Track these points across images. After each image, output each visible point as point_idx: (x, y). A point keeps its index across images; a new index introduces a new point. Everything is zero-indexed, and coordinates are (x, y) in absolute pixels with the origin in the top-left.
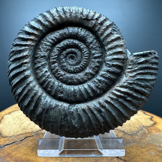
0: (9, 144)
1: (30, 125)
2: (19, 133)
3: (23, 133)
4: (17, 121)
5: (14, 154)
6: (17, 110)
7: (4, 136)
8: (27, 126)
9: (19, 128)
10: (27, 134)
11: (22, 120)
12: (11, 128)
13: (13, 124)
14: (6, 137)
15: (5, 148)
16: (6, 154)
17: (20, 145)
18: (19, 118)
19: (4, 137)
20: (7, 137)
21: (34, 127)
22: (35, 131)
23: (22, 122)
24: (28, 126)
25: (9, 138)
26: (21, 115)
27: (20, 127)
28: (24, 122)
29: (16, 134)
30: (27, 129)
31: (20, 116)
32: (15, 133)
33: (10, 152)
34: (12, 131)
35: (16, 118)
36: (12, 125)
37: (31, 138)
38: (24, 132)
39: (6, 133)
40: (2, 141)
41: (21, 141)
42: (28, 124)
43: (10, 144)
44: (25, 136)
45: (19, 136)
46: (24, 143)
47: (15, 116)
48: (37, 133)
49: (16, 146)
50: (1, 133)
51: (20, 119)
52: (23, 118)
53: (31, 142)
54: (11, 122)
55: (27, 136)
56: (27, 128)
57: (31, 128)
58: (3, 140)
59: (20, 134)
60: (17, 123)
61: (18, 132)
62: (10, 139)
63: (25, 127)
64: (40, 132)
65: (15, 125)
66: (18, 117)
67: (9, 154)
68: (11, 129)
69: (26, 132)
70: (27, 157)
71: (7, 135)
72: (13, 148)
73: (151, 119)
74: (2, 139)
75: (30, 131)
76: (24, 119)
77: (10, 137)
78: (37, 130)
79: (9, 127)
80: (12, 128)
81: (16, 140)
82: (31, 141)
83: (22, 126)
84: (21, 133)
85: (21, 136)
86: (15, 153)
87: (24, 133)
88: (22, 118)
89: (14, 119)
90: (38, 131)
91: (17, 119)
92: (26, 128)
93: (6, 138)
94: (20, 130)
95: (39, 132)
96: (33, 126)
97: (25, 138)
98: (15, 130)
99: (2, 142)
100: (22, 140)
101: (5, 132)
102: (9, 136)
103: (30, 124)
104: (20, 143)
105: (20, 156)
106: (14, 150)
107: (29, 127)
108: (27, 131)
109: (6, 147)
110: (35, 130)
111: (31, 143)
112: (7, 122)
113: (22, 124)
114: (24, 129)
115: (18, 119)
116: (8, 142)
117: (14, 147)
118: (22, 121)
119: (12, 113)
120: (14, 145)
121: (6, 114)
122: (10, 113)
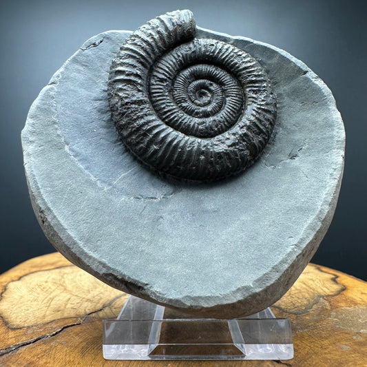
0: (28, 344)
1: (69, 302)
2: (48, 319)
3: (56, 318)
4: (38, 294)
5: (41, 362)
6: (36, 272)
8: (64, 305)
9: (46, 308)
10: (67, 321)
12: (28, 310)
15: (19, 351)
18: (42, 287)
19: (14, 329)
20: (21, 328)
21: (79, 304)
22: (83, 313)
23: (51, 296)
24: (66, 305)
25: (27, 331)
26: (46, 282)
27: (49, 307)
28: (55, 297)
29: (40, 321)
30: (63, 310)
31: (44, 284)
32: (38, 320)
33: (33, 359)
34: (31, 315)
35: (36, 287)
36: (28, 303)
37: (77, 329)
38: (59, 315)
39: (18, 320)
40: (10, 337)
41: (53, 335)
42: (65, 299)
43: (30, 343)
44: (62, 324)
45: (49, 326)
46: (60, 339)
47: (34, 283)
49: (44, 347)
50: (6, 320)
51: (45, 290)
52: (53, 288)
53: (77, 338)
54: (26, 297)
56: (65, 307)
57: (72, 308)
59: (51, 322)
60: (40, 298)
61: (44, 317)
62: (30, 331)
63: (59, 307)
64: (94, 315)
65: (36, 303)
66: (39, 286)
67: (30, 363)
68: (27, 312)
71: (22, 324)
72: (39, 351)
74: (11, 334)
75: (73, 314)
76: (54, 291)
77: (28, 327)
78: (88, 312)
79: (23, 308)
81: (43, 333)
82: (77, 335)
83: (52, 303)
84: (52, 319)
85: (54, 325)
88: (50, 288)
89: (32, 290)
90: (89, 314)
91: (39, 290)
92: (62, 308)
93: (19, 331)
94: (48, 312)
95: (91, 315)
96: (77, 303)
97: (62, 329)
98: (38, 314)
100: (56, 333)
101: (16, 318)
102: (26, 325)
103: (69, 299)
104: (53, 339)
107: (69, 306)
108: (66, 315)
110: (83, 311)
112: (16, 296)
113: (52, 299)
114: (59, 311)
116: (24, 339)
117: (40, 348)
118: (50, 294)
119: (26, 278)
120: (40, 345)
121: (13, 281)
122: (20, 278)
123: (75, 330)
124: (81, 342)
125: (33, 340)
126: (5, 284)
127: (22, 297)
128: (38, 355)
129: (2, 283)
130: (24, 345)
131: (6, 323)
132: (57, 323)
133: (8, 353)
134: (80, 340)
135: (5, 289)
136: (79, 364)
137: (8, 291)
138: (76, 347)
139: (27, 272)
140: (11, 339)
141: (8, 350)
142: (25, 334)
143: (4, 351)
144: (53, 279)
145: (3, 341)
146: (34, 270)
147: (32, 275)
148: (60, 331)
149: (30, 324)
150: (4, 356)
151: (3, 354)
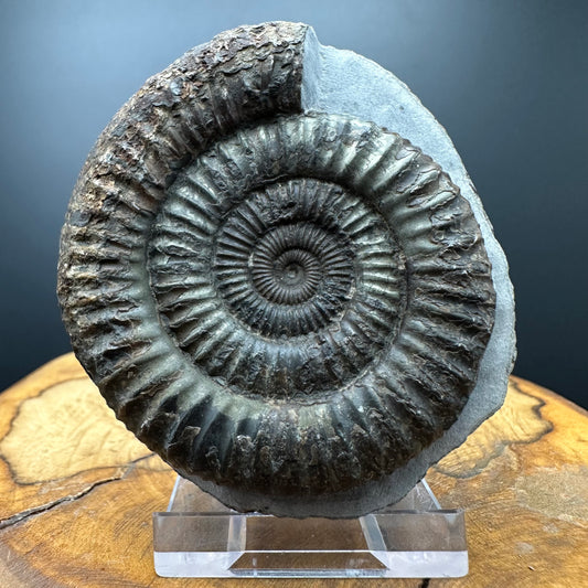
0: (40, 511)
1: (109, 439)
2: (73, 469)
3: (85, 468)
4: (65, 422)
5: (56, 544)
6: (66, 381)
7: (25, 481)
8: (99, 444)
9: (72, 449)
10: (100, 473)
11: (83, 421)
12: (46, 451)
13: (53, 436)
14: (29, 484)
15: (27, 523)
16: (33, 544)
17: (76, 513)
18: (71, 411)
19: (23, 485)
20: (32, 484)
21: (121, 445)
22: (126, 460)
23: (83, 427)
24: (103, 442)
25: (41, 489)
26: (79, 400)
27: (76, 446)
28: (89, 427)
29: (62, 473)
30: (98, 453)
31: (75, 404)
33: (45, 538)
34: (48, 461)
35: (64, 410)
36: (49, 438)
37: (113, 487)
38: (89, 464)
39: (31, 469)
40: (17, 498)
41: (79, 497)
42: (102, 433)
43: (44, 510)
44: (93, 478)
45: (73, 481)
46: (88, 504)
47: (61, 403)
48: (134, 469)
49: (63, 518)
50: (14, 469)
51: (75, 415)
53: (112, 504)
54: (45, 427)
55: (100, 482)
56: (101, 448)
57: (112, 450)
58: (20, 497)
59: (78, 474)
60: (65, 432)
61: (68, 464)
62: (45, 491)
63: (93, 447)
64: (141, 463)
65: (59, 439)
66: (68, 407)
67: (41, 544)
68: (47, 455)
69: (96, 466)
70: (99, 557)
71: (35, 477)
72: (55, 525)
73: (536, 411)
74: (19, 493)
75: (110, 463)
76: (88, 417)
77: (44, 482)
78: (134, 457)
79: (40, 448)
80: (50, 452)
81: (64, 494)
82: (113, 499)
83: (83, 441)
84: (79, 470)
85: (81, 480)
86: (61, 542)
87: (90, 467)
88: (83, 412)
89: (55, 416)
90: (135, 462)
91: (67, 414)
92: (96, 449)
93: (29, 489)
94: (73, 459)
95: (138, 464)
96: (120, 441)
97: (92, 488)
98: (60, 459)
99: (17, 504)
100: (83, 495)
101: (28, 466)
102: (40, 479)
103: (109, 433)
104: (78, 504)
105: (76, 553)
106: (56, 531)
107: (107, 445)
108: (100, 463)
109: (33, 519)
110: (126, 456)
111: (111, 507)
112: (32, 427)
113: (83, 433)
114: (90, 455)
115: (71, 415)
116: (36, 504)
117: (57, 519)
118: (81, 424)
119: (50, 393)
120: (57, 514)
121: (30, 398)
122: (41, 393)
123: (112, 490)
124: (117, 512)
125: (48, 505)
126: (18, 403)
127: (40, 427)
128: (53, 530)
129: (15, 401)
130: (35, 513)
131: (13, 474)
132: (85, 476)
133: (12, 524)
134: (117, 508)
135: (17, 413)
136: (109, 551)
137: (21, 415)
138: (108, 521)
139: (52, 381)
140: (19, 501)
141: (13, 521)
142: (37, 495)
143: (7, 522)
144: (89, 395)
145: (5, 506)
146: (62, 378)
147: (60, 387)
148: (89, 491)
149: (47, 478)
150: (6, 530)
151: (4, 527)
